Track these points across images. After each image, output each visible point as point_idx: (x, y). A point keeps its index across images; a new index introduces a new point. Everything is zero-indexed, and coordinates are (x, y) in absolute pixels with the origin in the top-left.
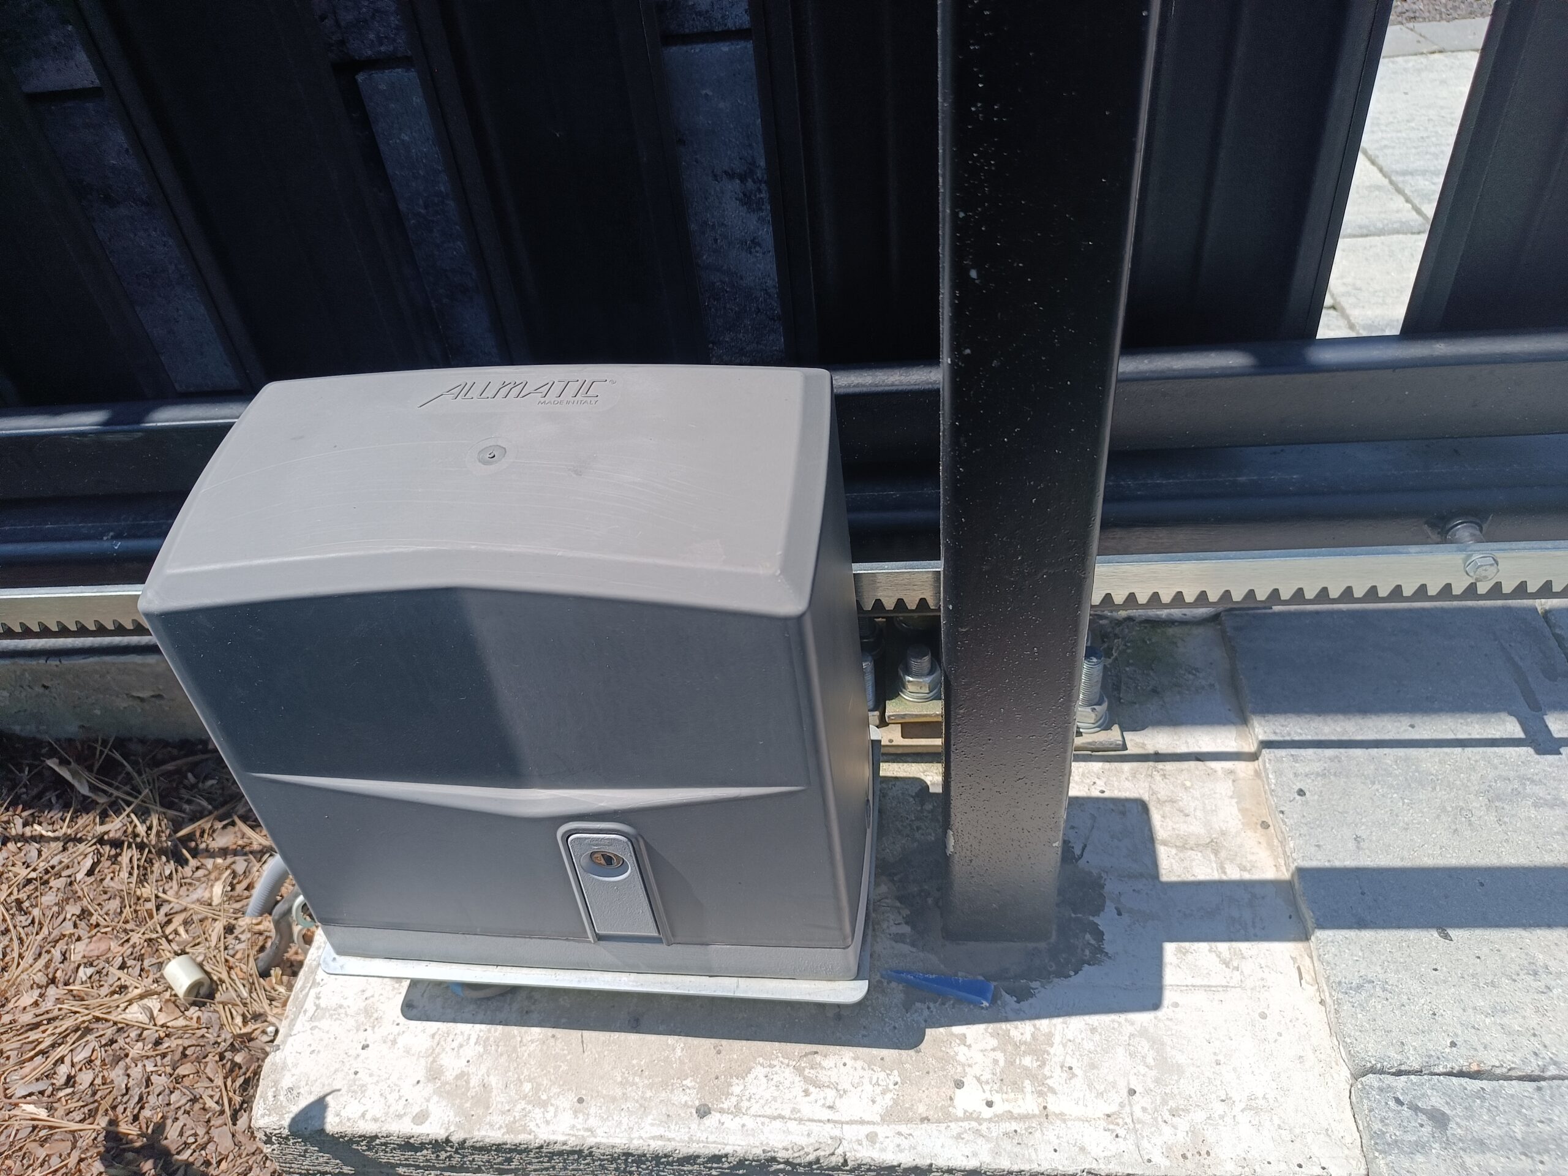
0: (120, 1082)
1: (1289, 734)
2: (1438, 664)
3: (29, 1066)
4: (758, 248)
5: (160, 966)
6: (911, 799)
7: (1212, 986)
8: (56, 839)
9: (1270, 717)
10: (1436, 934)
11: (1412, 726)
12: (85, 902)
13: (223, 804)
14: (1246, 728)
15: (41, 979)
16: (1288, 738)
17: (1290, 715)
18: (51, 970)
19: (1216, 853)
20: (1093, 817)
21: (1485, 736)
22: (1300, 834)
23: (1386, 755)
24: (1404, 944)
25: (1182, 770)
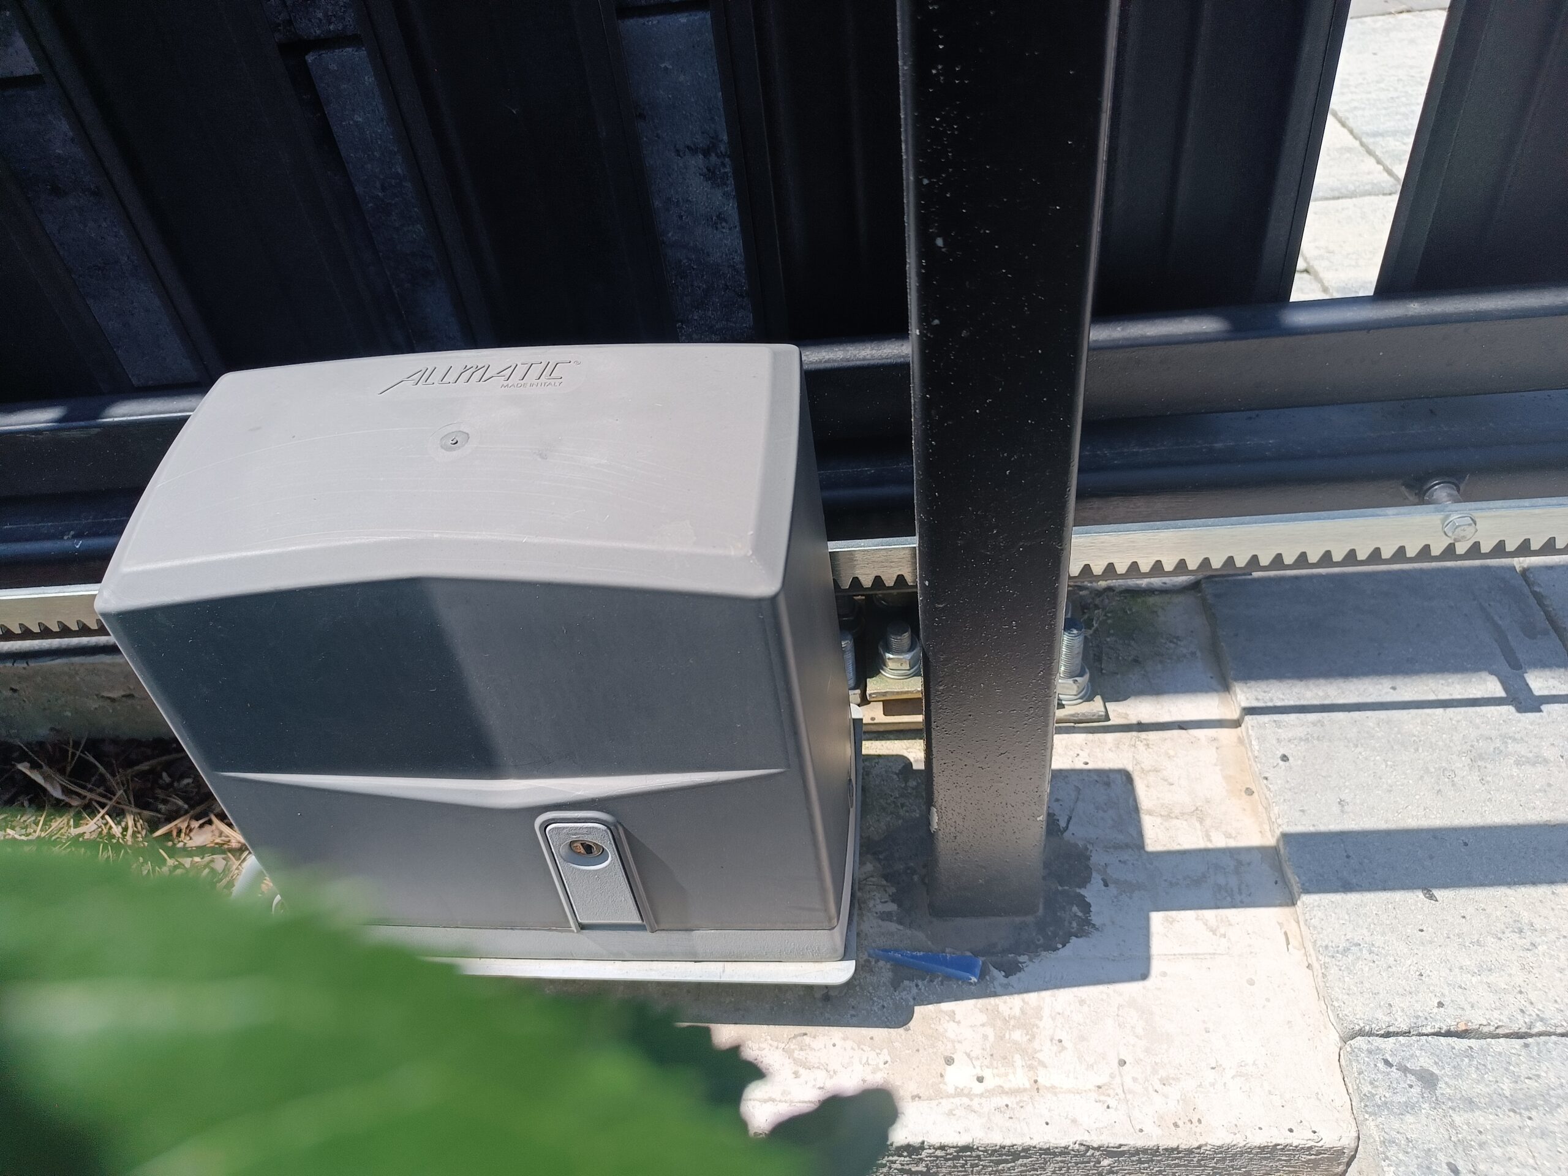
1: (1271, 700)
2: (1418, 625)
4: (724, 224)
6: (895, 776)
7: (1200, 954)
9: (1252, 683)
10: (1421, 895)
11: (1394, 688)
13: (200, 803)
14: (1227, 693)
16: (1270, 704)
17: (1272, 681)
19: (1201, 821)
20: (1078, 790)
21: (1466, 696)
22: (1285, 800)
23: (1367, 717)
24: (1390, 906)
25: (1166, 739)
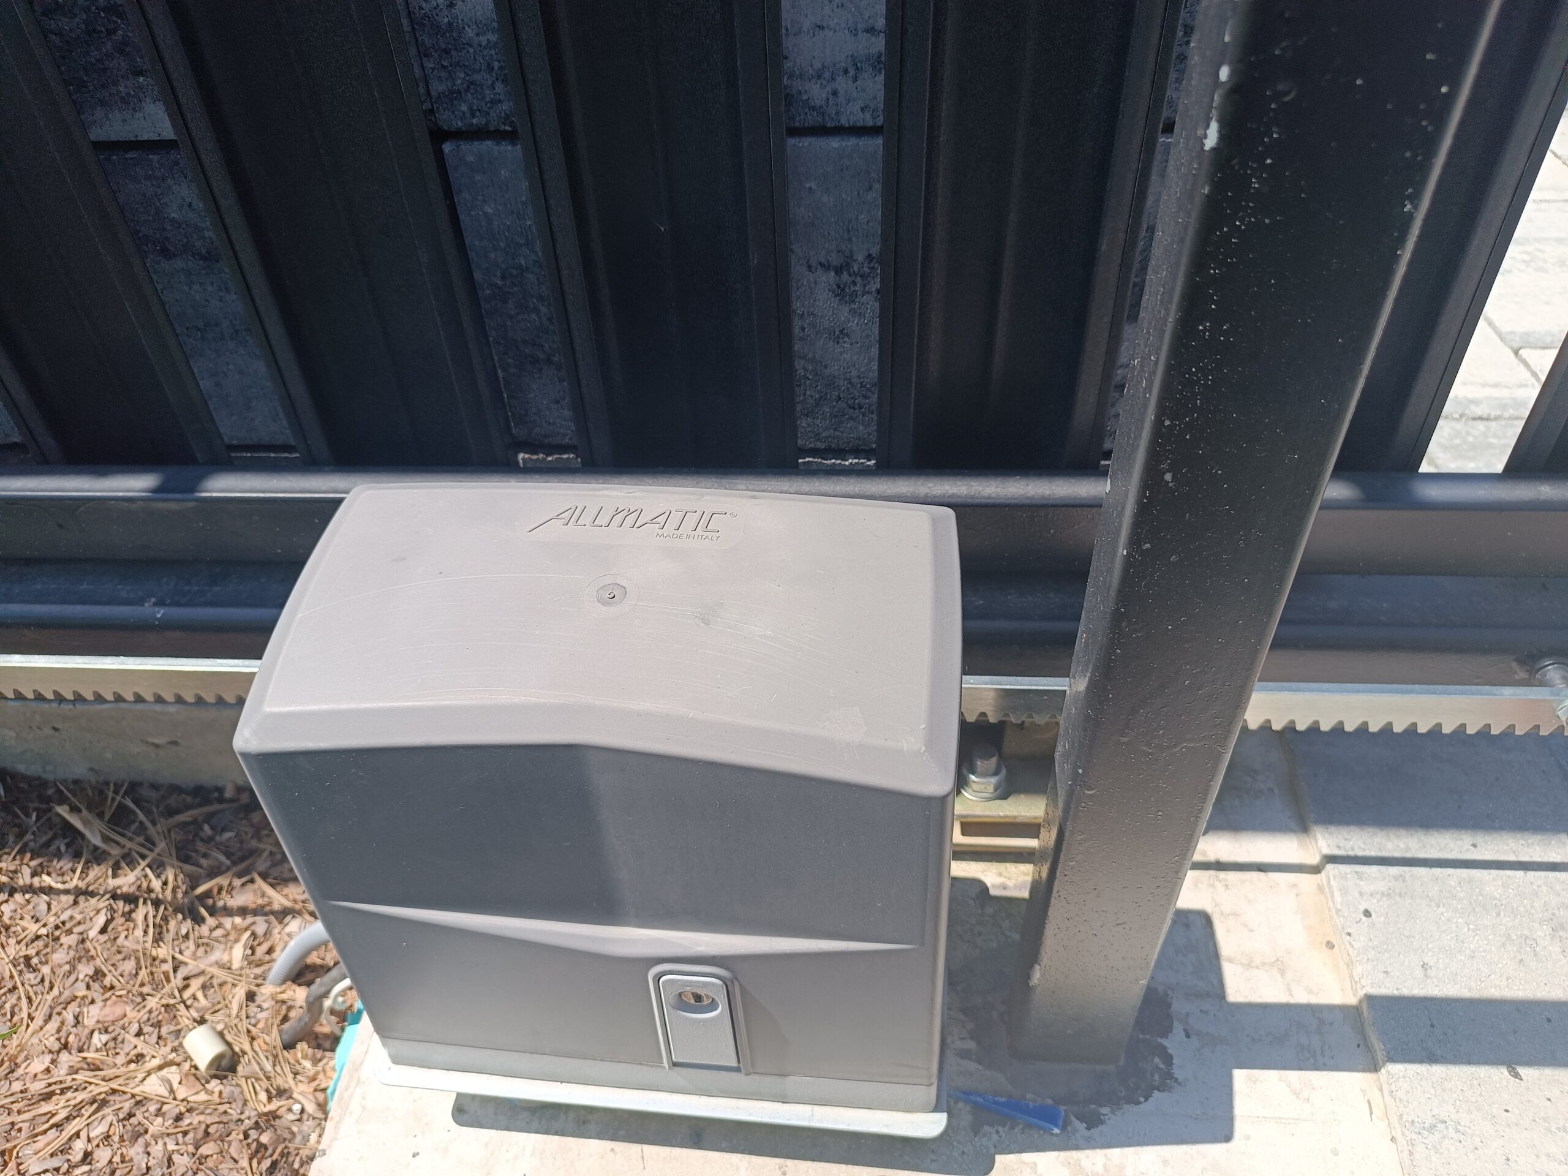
0: (141, 1161)
1: (1353, 849)
2: (1497, 779)
3: (42, 1140)
5: (178, 1033)
6: (971, 902)
7: (1283, 1118)
8: (67, 892)
9: (1333, 828)
10: (1506, 1073)
11: (1474, 846)
12: (98, 962)
13: (243, 859)
14: (1307, 836)
15: (53, 1044)
16: (1351, 853)
17: (1353, 828)
18: (63, 1034)
19: (1282, 972)
21: (1546, 859)
22: (1368, 959)
23: (1449, 875)
24: (1475, 1082)
25: (1244, 882)
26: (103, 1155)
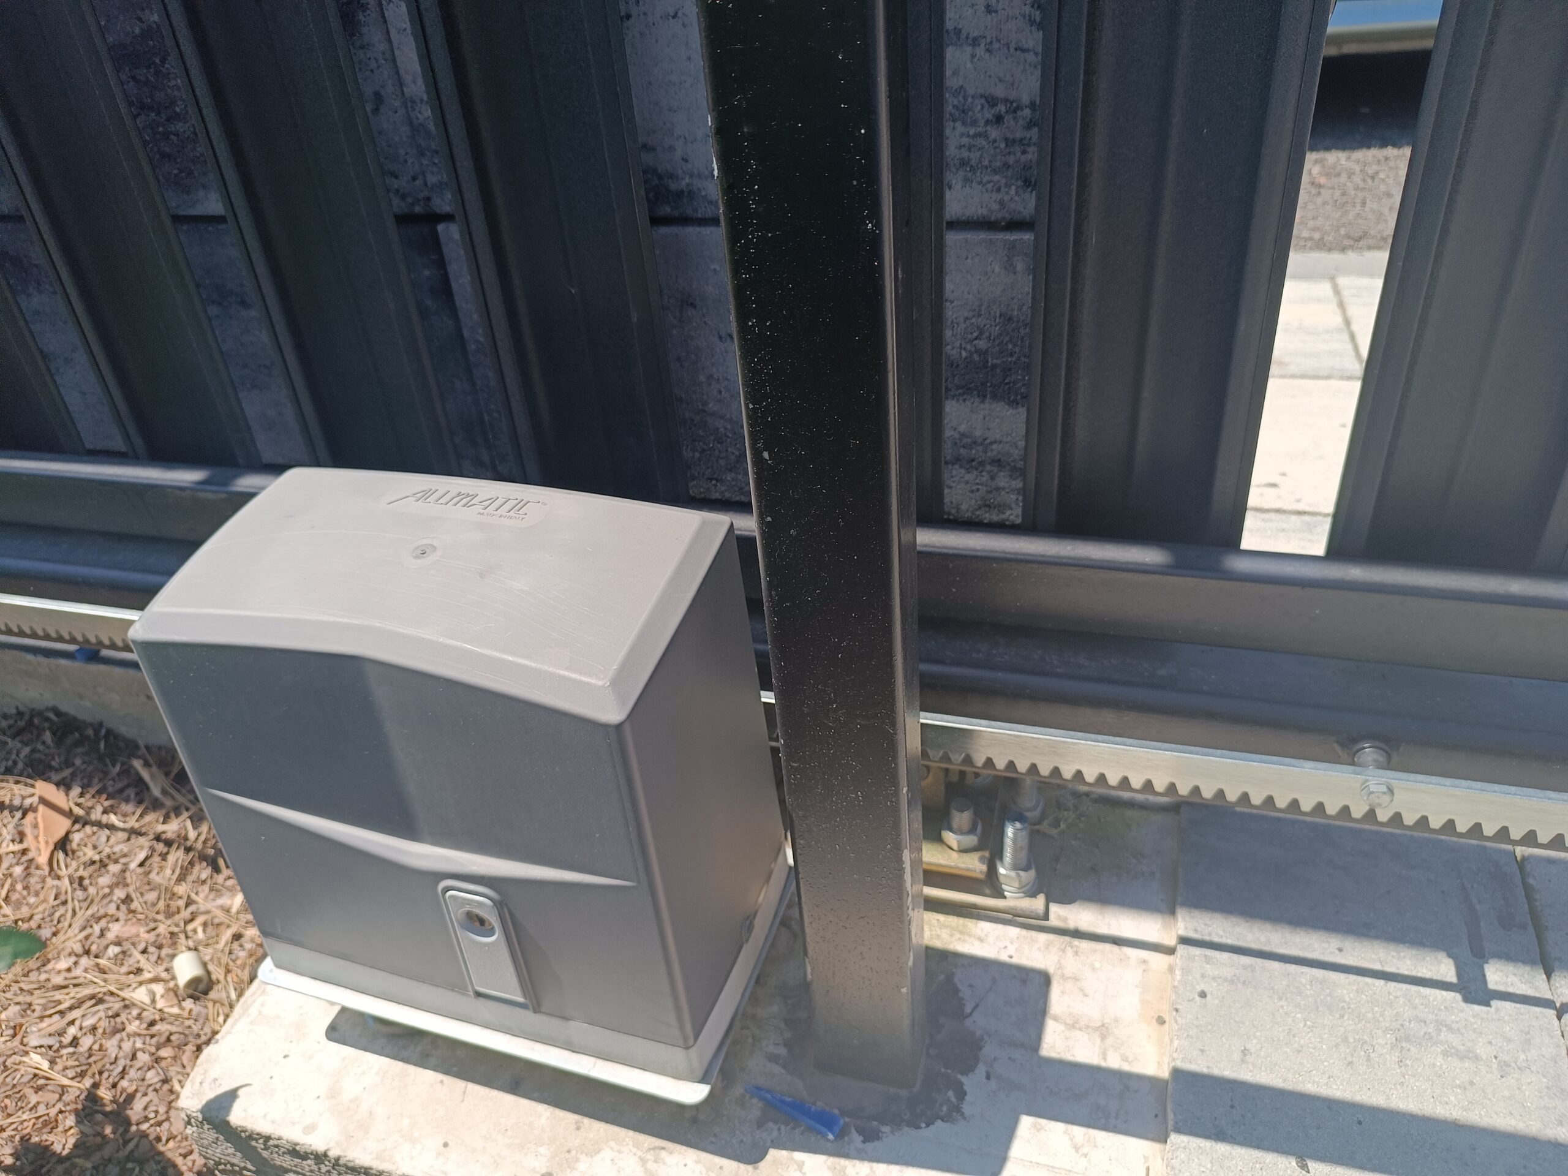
0: (113, 1052)
1: (1210, 934)
2: (1388, 892)
3: (47, 1021)
5: (173, 956)
7: (1055, 1168)
8: (123, 830)
9: (1196, 913)
10: (1294, 1163)
12: (131, 889)
14: (1172, 918)
15: (78, 948)
16: (1207, 938)
18: (89, 942)
19: (1103, 1038)
20: (994, 980)
21: (1414, 973)
22: (1188, 1036)
23: (1302, 973)
24: (1258, 1166)
25: (1096, 951)
26: (86, 1042)
